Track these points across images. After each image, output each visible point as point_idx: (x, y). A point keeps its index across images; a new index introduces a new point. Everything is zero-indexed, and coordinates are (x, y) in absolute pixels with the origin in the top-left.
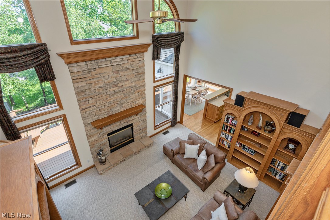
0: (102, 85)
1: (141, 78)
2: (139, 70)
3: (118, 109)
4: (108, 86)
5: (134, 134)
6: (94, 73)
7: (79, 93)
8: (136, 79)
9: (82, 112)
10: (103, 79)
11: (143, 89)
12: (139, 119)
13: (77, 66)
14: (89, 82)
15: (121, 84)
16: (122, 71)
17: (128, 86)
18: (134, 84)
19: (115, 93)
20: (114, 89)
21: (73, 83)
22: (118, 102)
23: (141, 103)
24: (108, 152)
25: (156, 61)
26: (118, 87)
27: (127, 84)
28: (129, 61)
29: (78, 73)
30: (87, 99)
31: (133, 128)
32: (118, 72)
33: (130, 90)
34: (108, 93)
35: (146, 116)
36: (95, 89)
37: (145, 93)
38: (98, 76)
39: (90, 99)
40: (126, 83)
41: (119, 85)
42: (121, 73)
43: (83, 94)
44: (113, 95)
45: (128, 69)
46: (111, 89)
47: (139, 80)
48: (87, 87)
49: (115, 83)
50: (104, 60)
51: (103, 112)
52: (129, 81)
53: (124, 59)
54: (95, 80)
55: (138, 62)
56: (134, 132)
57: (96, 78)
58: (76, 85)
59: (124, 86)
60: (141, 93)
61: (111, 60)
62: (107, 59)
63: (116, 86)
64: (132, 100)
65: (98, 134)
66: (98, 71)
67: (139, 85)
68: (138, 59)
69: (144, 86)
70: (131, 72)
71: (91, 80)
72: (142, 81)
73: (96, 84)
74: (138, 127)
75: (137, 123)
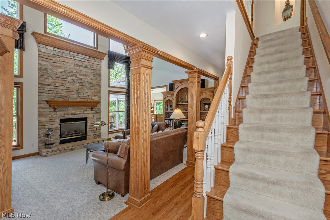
0: (63, 71)
1: (98, 79)
3: (74, 97)
4: (69, 74)
5: (88, 130)
6: (58, 59)
7: (41, 69)
8: (93, 78)
9: (40, 86)
10: (65, 67)
11: (99, 88)
12: (94, 116)
13: (46, 48)
14: (52, 64)
15: (80, 77)
16: (82, 66)
17: (86, 80)
18: (91, 81)
20: (74, 78)
21: (39, 60)
22: (76, 91)
23: (97, 100)
24: (57, 141)
25: (111, 70)
26: (77, 78)
28: (89, 61)
29: (45, 53)
30: (48, 77)
31: (87, 123)
32: (79, 66)
33: (88, 85)
34: (67, 80)
35: (100, 115)
36: (57, 71)
37: (100, 92)
38: (62, 63)
39: (50, 78)
40: (84, 77)
41: (78, 76)
42: (81, 68)
43: (45, 72)
44: (72, 83)
45: (87, 67)
46: (71, 78)
47: (96, 79)
48: (50, 67)
49: (75, 74)
50: (68, 52)
51: (60, 95)
52: (87, 77)
53: (85, 58)
54: (58, 65)
55: (96, 65)
56: (87, 128)
58: (41, 62)
59: (83, 80)
60: (97, 91)
61: (74, 55)
62: (71, 53)
63: (76, 76)
64: (88, 94)
65: (51, 116)
66: (62, 58)
67: (95, 83)
68: (96, 63)
69: (100, 86)
70: (90, 71)
71: (55, 64)
72: (98, 81)
73: (59, 68)
74: (92, 123)
75: (92, 119)
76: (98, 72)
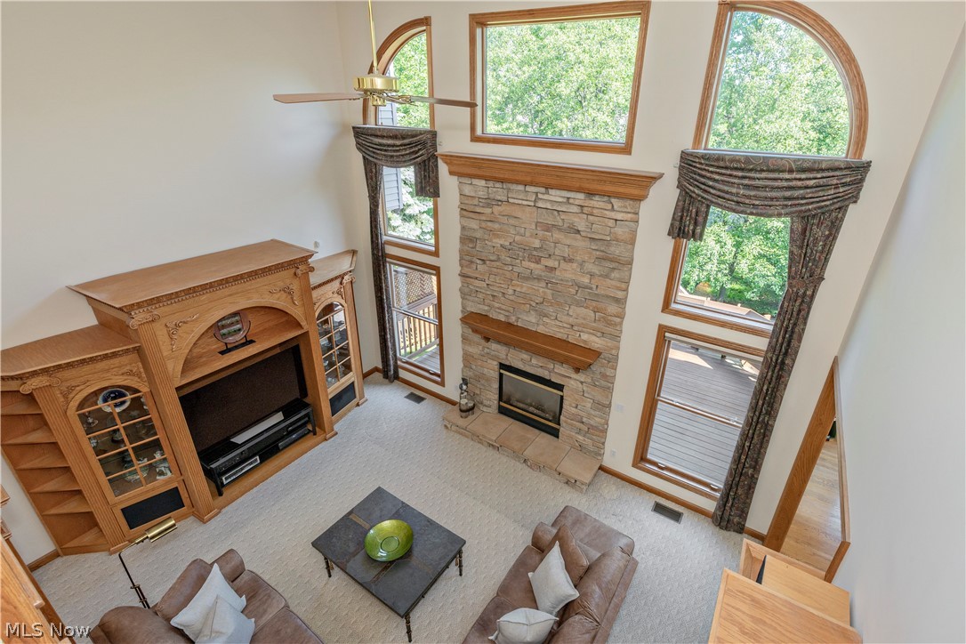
0: (508, 244)
1: (615, 275)
2: (612, 249)
3: (529, 320)
4: (521, 254)
6: (496, 209)
7: (466, 239)
8: (595, 270)
9: (463, 280)
10: (512, 231)
11: (614, 310)
13: (471, 184)
14: (483, 225)
15: (551, 263)
16: (560, 229)
17: (569, 276)
18: (586, 280)
19: (530, 277)
20: (533, 265)
21: (461, 216)
25: (687, 244)
26: (539, 266)
27: (568, 272)
28: (585, 210)
29: (471, 198)
30: (475, 259)
31: (565, 400)
32: (548, 228)
33: (573, 291)
34: (517, 269)
36: (493, 245)
37: (621, 323)
38: (504, 220)
39: (480, 262)
40: (563, 265)
41: (544, 262)
42: (557, 235)
43: (470, 246)
44: (527, 279)
45: (576, 231)
46: (526, 264)
47: (607, 276)
48: (478, 235)
49: (535, 253)
50: (521, 187)
51: (497, 305)
52: (575, 265)
53: (571, 201)
54: (496, 226)
55: (611, 223)
57: (500, 223)
58: (465, 222)
59: (557, 273)
60: (605, 318)
61: (537, 193)
62: (528, 188)
63: (538, 262)
64: (571, 320)
66: (504, 208)
68: (613, 215)
69: (621, 302)
70: (587, 244)
71: (489, 224)
72: (614, 283)
73: (498, 236)
74: (576, 407)
75: (576, 396)
76: (616, 250)
